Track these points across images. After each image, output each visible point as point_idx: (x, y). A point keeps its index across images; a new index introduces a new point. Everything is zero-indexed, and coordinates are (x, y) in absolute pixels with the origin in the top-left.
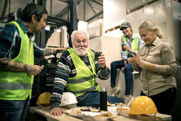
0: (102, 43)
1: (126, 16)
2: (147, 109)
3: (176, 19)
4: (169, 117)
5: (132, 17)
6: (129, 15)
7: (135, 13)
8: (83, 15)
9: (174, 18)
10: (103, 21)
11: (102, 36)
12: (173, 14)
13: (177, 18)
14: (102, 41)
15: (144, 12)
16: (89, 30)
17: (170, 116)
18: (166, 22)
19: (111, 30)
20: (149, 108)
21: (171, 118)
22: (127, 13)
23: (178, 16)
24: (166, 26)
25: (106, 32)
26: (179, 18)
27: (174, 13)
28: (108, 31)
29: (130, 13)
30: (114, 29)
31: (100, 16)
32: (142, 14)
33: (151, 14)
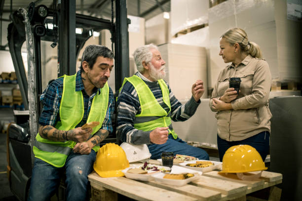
0: (169, 55)
1: (209, 9)
2: (251, 165)
3: (292, 16)
4: (279, 177)
5: (218, 12)
6: (213, 8)
7: (224, 4)
8: (136, 5)
9: (288, 14)
10: (170, 15)
11: (168, 44)
12: (286, 7)
13: (293, 13)
14: (169, 52)
15: (239, 4)
16: (147, 31)
17: (280, 175)
18: (274, 21)
19: (185, 32)
20: (252, 163)
21: (282, 178)
22: (211, 5)
23: (296, 11)
24: (275, 27)
25: (176, 36)
26: (297, 13)
27: (288, 5)
28: (179, 35)
29: (215, 4)
30: (189, 30)
31: (165, 6)
32: (236, 7)
33: (251, 6)
